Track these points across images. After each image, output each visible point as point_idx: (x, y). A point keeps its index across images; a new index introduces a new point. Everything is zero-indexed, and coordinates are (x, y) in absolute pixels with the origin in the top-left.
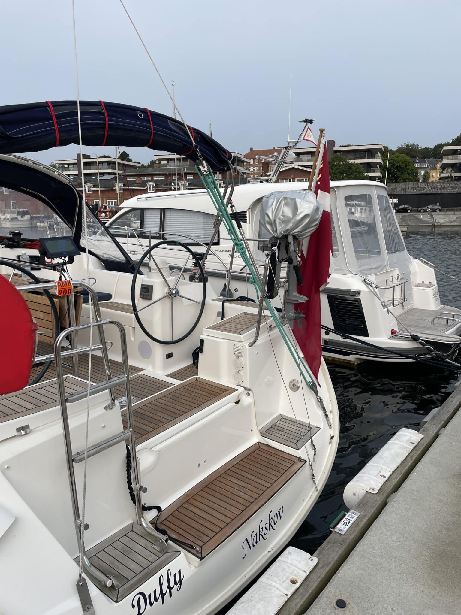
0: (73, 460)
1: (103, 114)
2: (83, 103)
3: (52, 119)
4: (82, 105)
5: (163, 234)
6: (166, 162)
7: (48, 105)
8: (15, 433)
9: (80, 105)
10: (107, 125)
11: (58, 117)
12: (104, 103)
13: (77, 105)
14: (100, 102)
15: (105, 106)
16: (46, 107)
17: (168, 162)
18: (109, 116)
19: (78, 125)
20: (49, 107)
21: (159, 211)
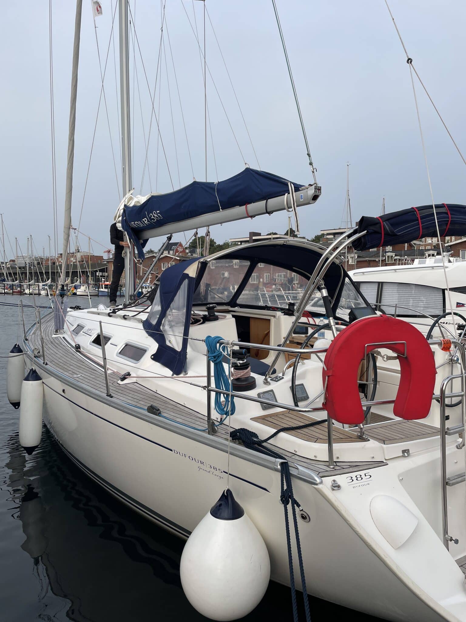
0: (447, 483)
1: (447, 213)
2: (437, 207)
3: (418, 220)
4: (437, 208)
5: (380, 306)
6: (332, 236)
7: (414, 210)
8: (401, 454)
9: (435, 208)
10: (450, 221)
11: (422, 218)
12: (446, 204)
13: (433, 208)
14: (443, 204)
15: (447, 207)
16: (414, 211)
17: (334, 236)
18: (451, 214)
19: (435, 222)
20: (416, 211)
21: (377, 285)
